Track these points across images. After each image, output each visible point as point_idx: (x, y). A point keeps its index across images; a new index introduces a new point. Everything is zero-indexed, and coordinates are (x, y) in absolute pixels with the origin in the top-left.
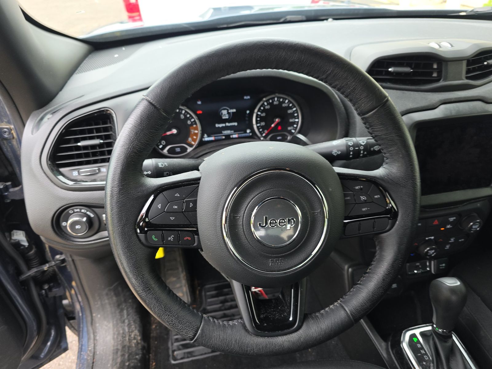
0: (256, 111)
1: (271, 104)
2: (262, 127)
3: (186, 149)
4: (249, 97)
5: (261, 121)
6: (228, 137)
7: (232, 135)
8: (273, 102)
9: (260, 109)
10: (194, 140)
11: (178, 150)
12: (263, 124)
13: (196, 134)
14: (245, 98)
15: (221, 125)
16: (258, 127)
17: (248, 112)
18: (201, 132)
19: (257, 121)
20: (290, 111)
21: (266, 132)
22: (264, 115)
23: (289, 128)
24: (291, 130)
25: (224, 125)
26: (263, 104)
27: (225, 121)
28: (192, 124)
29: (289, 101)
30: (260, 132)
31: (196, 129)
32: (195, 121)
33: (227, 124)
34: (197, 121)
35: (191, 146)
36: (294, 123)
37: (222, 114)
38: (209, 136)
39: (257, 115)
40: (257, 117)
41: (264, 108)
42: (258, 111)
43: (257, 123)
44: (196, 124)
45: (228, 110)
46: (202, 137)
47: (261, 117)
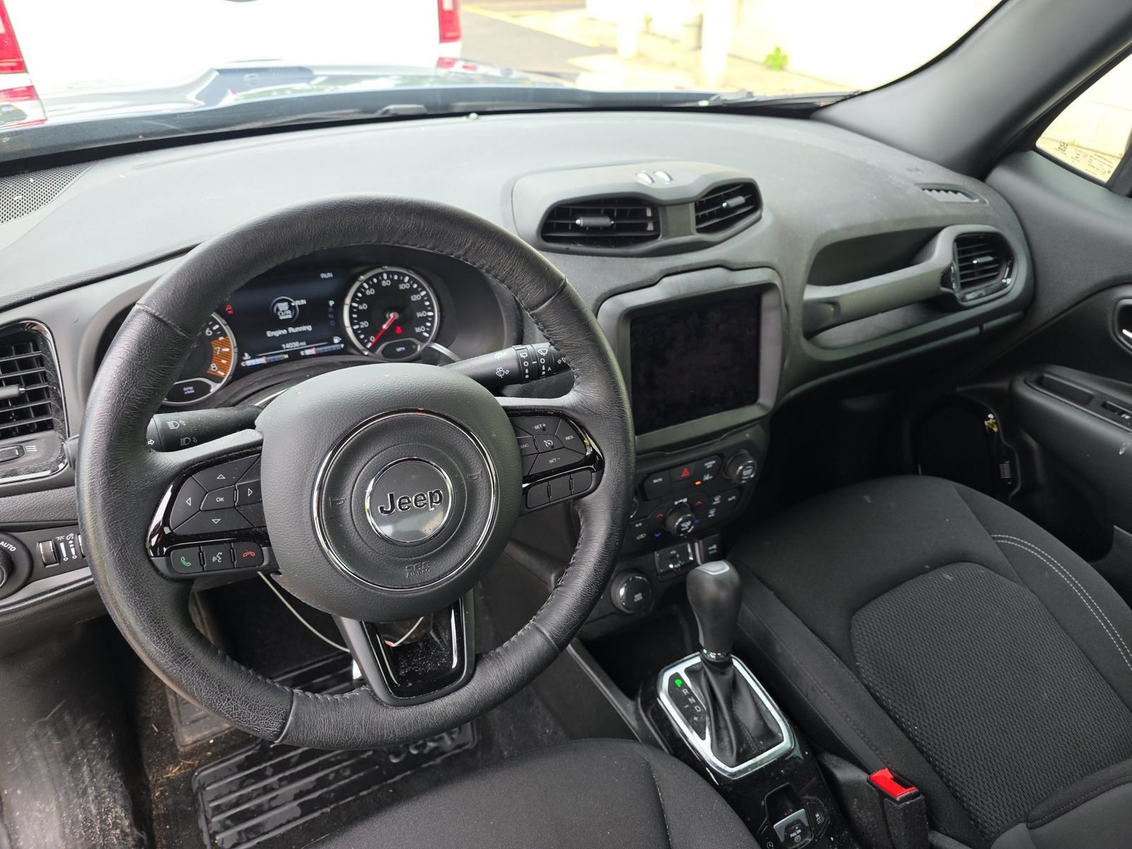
0: (348, 300)
1: (377, 286)
2: (364, 331)
3: (209, 387)
4: (330, 275)
5: (360, 319)
6: (295, 356)
7: (303, 350)
8: (379, 282)
9: (355, 296)
10: (224, 368)
11: (189, 390)
12: (365, 324)
13: (227, 356)
14: (323, 276)
15: (277, 333)
16: (355, 331)
17: (332, 303)
18: (236, 350)
19: (351, 319)
20: (415, 298)
21: (373, 339)
22: (364, 307)
23: (418, 330)
24: (422, 332)
25: (284, 332)
26: (361, 286)
27: (285, 324)
28: (215, 336)
29: (411, 278)
30: (361, 341)
31: (226, 344)
32: (221, 329)
33: (291, 330)
34: (227, 330)
35: (217, 379)
36: (425, 319)
37: (278, 310)
38: (253, 357)
39: (351, 308)
40: (351, 312)
41: (363, 293)
42: (353, 300)
43: (352, 324)
44: (224, 334)
45: (290, 302)
46: (240, 358)
47: (359, 312)
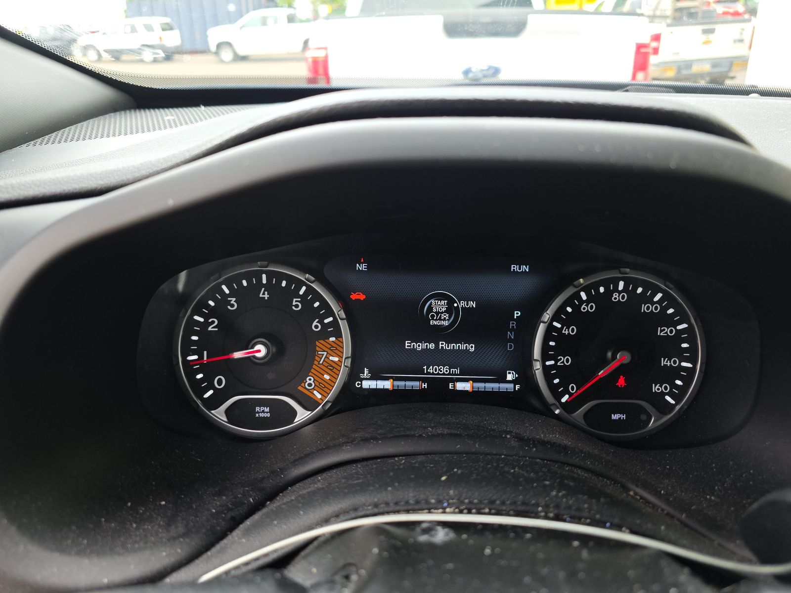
0: (547, 316)
1: (603, 301)
2: (562, 371)
3: (294, 413)
4: (525, 268)
5: (560, 350)
6: (439, 387)
7: (455, 381)
8: (609, 293)
9: (561, 309)
10: (323, 387)
11: (264, 412)
12: (565, 360)
13: (333, 368)
14: (514, 268)
15: (420, 346)
16: (546, 370)
17: (517, 314)
18: (349, 363)
19: (545, 347)
20: (664, 331)
21: (573, 388)
22: (571, 331)
23: (656, 388)
24: (663, 394)
25: (432, 346)
26: (577, 296)
27: (437, 334)
28: (324, 334)
29: (666, 296)
30: (552, 388)
31: (336, 349)
32: (335, 323)
33: (442, 345)
34: (344, 326)
35: (308, 403)
36: (676, 372)
37: (430, 309)
38: (374, 377)
39: (550, 328)
40: (547, 337)
41: (576, 309)
42: (555, 317)
43: (545, 357)
44: (338, 334)
45: (451, 301)
46: (354, 375)
47: (561, 338)
